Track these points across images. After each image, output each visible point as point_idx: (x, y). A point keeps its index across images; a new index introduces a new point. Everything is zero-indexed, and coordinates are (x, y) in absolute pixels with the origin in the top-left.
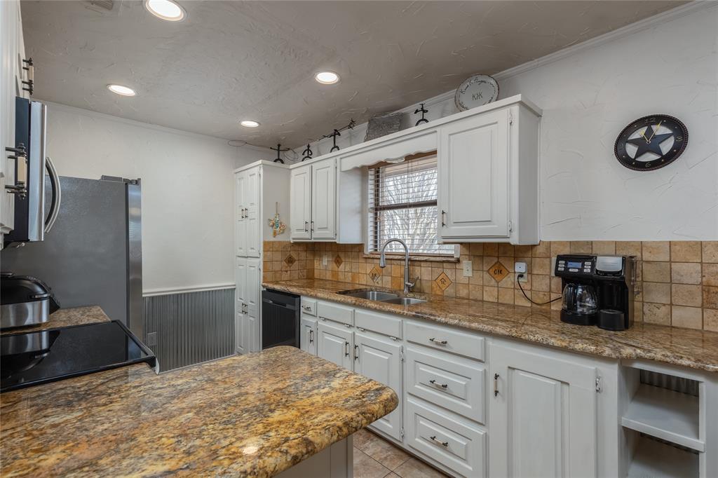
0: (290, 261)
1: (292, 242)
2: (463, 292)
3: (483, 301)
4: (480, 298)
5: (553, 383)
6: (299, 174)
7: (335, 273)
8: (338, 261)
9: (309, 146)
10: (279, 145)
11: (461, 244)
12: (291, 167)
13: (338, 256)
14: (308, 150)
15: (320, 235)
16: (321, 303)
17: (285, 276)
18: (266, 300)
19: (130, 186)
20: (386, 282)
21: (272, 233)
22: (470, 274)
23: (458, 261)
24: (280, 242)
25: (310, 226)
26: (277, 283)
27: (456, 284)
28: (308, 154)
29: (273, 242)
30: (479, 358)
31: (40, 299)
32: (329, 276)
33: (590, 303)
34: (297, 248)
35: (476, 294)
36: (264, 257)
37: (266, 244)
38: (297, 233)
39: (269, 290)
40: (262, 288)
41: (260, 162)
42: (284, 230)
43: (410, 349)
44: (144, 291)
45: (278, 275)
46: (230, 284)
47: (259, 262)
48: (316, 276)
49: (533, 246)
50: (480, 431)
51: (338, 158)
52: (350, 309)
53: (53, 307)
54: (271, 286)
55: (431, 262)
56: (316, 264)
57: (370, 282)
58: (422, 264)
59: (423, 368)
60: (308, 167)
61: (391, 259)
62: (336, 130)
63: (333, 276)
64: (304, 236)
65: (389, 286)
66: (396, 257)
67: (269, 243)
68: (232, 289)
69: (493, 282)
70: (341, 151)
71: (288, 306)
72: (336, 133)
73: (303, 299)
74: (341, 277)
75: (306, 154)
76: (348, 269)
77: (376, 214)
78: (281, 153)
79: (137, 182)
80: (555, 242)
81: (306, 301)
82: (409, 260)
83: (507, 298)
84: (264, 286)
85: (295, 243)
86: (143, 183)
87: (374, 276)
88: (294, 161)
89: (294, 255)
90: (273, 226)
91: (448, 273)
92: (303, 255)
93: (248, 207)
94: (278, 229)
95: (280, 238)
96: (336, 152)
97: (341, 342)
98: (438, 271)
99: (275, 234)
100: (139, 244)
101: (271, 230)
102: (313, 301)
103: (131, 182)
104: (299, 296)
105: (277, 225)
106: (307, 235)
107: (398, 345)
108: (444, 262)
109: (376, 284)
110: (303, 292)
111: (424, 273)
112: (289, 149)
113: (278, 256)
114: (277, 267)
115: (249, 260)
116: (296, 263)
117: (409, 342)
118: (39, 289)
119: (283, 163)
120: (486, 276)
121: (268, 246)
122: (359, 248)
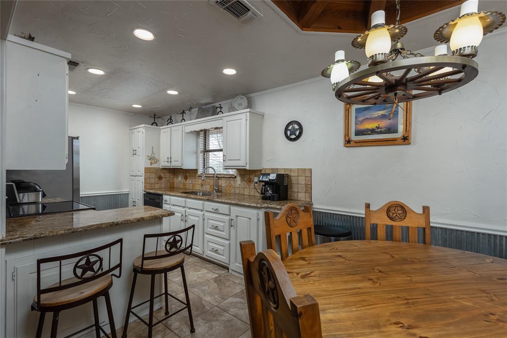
0: (160, 178)
1: (161, 168)
2: (237, 191)
3: (244, 195)
4: (243, 193)
5: (247, 219)
6: (165, 132)
7: (184, 185)
8: (186, 178)
9: (171, 117)
10: (155, 115)
11: (237, 169)
12: (161, 128)
13: (186, 176)
14: (171, 119)
15: (175, 164)
16: (172, 197)
17: (157, 186)
18: (146, 198)
19: (74, 140)
20: (207, 188)
21: (150, 163)
22: (240, 183)
23: (236, 177)
24: (154, 168)
25: (170, 159)
26: (152, 189)
27: (235, 187)
28: (170, 121)
29: (150, 168)
30: (228, 214)
31: (39, 191)
32: (181, 186)
33: (270, 192)
34: (164, 171)
35: (242, 192)
36: (145, 175)
37: (146, 169)
38: (163, 163)
39: (147, 193)
40: (144, 193)
41: (143, 125)
42: (156, 162)
43: (207, 214)
44: (81, 194)
45: (153, 185)
46: (126, 191)
47: (142, 179)
48: (175, 186)
49: (261, 170)
50: (227, 242)
51: (183, 126)
52: (185, 199)
53: (44, 195)
54: (148, 191)
55: (226, 177)
56: (175, 179)
57: (201, 189)
58: (222, 179)
59: (210, 221)
60: (169, 129)
61: (209, 177)
62: (184, 111)
63: (183, 186)
64: (167, 165)
65: (209, 190)
66: (211, 176)
67: (148, 168)
68: (127, 194)
69: (248, 186)
70: (186, 122)
71: (157, 200)
72: (183, 112)
73: (164, 196)
74: (187, 186)
75: (169, 121)
76: (190, 182)
77: (204, 154)
78: (156, 119)
79: (77, 138)
80: (268, 169)
81: (165, 197)
82: (216, 177)
83: (252, 193)
84: (145, 191)
85: (163, 169)
86: (80, 138)
87: (202, 185)
88: (162, 125)
89: (162, 175)
90: (150, 159)
91: (232, 182)
92: (168, 175)
93: (137, 149)
94: (153, 161)
95: (154, 166)
96: (183, 123)
97: (180, 215)
98: (228, 182)
99: (151, 164)
100: (78, 168)
101: (149, 162)
102: (168, 197)
103: (74, 138)
104: (162, 195)
105: (153, 159)
106: (168, 164)
107: (202, 213)
108: (230, 178)
109: (203, 190)
110: (164, 193)
111: (223, 183)
112: (160, 117)
113: (153, 175)
114: (153, 181)
115: (137, 177)
116: (164, 179)
117: (206, 211)
118: (37, 187)
119: (157, 126)
120: (245, 183)
121: (147, 170)
122: (196, 171)
